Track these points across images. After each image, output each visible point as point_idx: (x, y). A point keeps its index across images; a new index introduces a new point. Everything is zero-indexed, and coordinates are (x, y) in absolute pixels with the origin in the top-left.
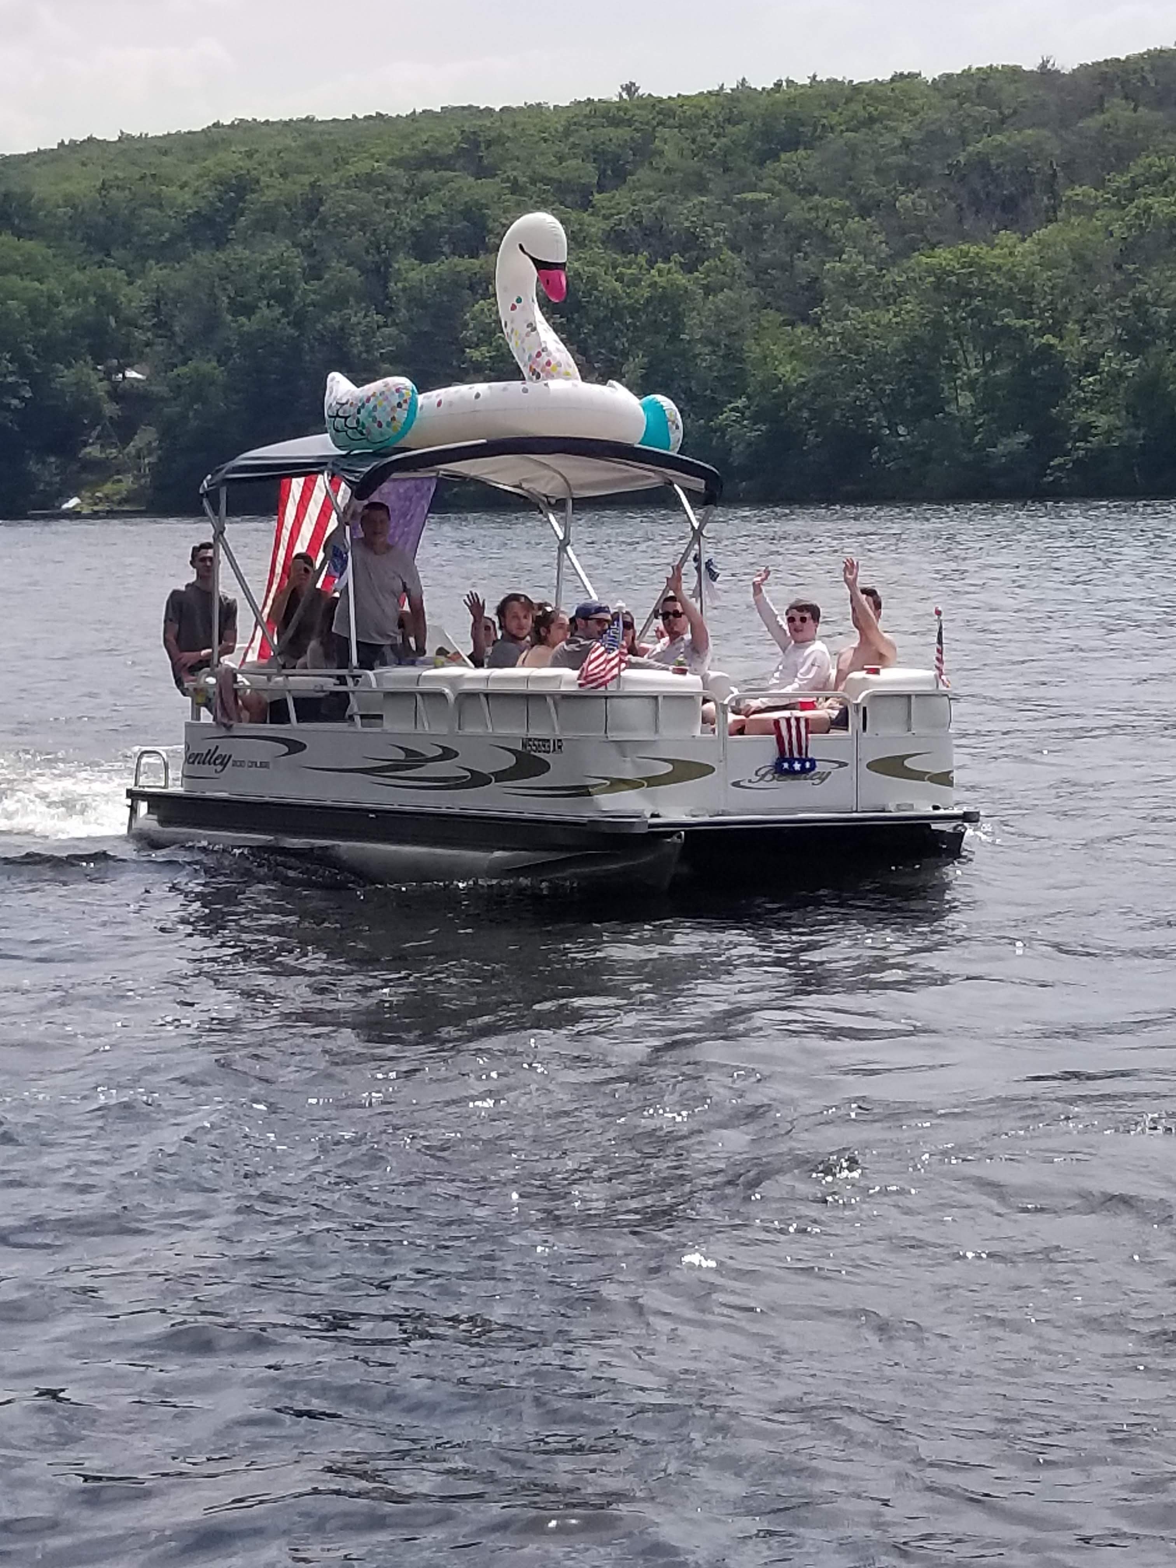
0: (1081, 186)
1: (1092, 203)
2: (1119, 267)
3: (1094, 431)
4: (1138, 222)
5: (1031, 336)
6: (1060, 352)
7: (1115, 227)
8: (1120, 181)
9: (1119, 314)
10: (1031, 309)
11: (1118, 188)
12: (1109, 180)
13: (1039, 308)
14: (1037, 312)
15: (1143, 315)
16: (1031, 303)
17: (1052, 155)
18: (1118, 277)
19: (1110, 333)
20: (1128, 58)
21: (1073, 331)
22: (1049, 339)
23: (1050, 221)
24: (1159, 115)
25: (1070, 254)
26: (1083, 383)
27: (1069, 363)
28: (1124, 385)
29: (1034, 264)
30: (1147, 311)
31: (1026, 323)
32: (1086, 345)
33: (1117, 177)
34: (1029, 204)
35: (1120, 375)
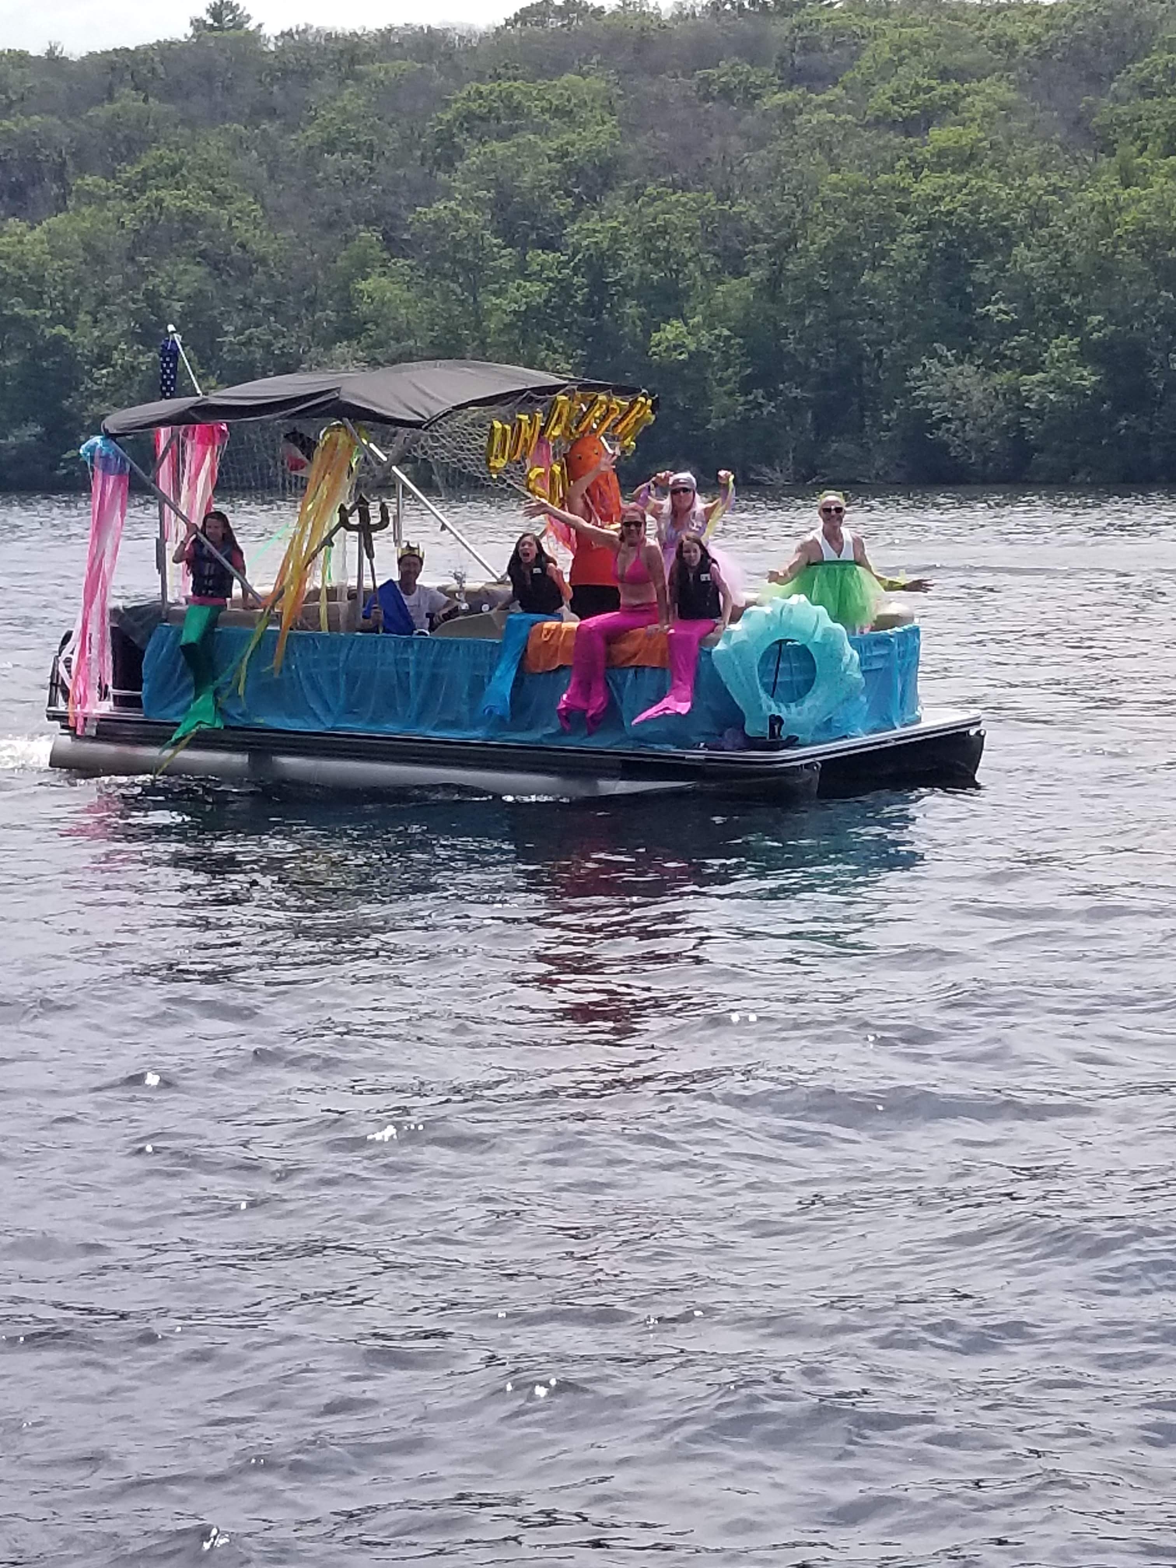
0: (91, 176)
1: (103, 193)
2: (132, 259)
4: (149, 215)
5: (42, 326)
6: (72, 343)
7: (126, 218)
8: (131, 172)
9: (133, 307)
10: (42, 298)
11: (130, 178)
12: (120, 171)
13: (50, 297)
14: (48, 302)
15: (156, 308)
16: (41, 293)
17: (62, 143)
18: (130, 269)
19: (122, 325)
20: (137, 48)
21: (85, 322)
22: (61, 330)
23: (61, 210)
24: (169, 107)
25: (80, 244)
26: (96, 376)
27: (82, 355)
28: (137, 379)
29: (44, 253)
30: (160, 304)
31: (37, 313)
32: (98, 337)
33: (128, 168)
34: (38, 192)
35: (133, 368)
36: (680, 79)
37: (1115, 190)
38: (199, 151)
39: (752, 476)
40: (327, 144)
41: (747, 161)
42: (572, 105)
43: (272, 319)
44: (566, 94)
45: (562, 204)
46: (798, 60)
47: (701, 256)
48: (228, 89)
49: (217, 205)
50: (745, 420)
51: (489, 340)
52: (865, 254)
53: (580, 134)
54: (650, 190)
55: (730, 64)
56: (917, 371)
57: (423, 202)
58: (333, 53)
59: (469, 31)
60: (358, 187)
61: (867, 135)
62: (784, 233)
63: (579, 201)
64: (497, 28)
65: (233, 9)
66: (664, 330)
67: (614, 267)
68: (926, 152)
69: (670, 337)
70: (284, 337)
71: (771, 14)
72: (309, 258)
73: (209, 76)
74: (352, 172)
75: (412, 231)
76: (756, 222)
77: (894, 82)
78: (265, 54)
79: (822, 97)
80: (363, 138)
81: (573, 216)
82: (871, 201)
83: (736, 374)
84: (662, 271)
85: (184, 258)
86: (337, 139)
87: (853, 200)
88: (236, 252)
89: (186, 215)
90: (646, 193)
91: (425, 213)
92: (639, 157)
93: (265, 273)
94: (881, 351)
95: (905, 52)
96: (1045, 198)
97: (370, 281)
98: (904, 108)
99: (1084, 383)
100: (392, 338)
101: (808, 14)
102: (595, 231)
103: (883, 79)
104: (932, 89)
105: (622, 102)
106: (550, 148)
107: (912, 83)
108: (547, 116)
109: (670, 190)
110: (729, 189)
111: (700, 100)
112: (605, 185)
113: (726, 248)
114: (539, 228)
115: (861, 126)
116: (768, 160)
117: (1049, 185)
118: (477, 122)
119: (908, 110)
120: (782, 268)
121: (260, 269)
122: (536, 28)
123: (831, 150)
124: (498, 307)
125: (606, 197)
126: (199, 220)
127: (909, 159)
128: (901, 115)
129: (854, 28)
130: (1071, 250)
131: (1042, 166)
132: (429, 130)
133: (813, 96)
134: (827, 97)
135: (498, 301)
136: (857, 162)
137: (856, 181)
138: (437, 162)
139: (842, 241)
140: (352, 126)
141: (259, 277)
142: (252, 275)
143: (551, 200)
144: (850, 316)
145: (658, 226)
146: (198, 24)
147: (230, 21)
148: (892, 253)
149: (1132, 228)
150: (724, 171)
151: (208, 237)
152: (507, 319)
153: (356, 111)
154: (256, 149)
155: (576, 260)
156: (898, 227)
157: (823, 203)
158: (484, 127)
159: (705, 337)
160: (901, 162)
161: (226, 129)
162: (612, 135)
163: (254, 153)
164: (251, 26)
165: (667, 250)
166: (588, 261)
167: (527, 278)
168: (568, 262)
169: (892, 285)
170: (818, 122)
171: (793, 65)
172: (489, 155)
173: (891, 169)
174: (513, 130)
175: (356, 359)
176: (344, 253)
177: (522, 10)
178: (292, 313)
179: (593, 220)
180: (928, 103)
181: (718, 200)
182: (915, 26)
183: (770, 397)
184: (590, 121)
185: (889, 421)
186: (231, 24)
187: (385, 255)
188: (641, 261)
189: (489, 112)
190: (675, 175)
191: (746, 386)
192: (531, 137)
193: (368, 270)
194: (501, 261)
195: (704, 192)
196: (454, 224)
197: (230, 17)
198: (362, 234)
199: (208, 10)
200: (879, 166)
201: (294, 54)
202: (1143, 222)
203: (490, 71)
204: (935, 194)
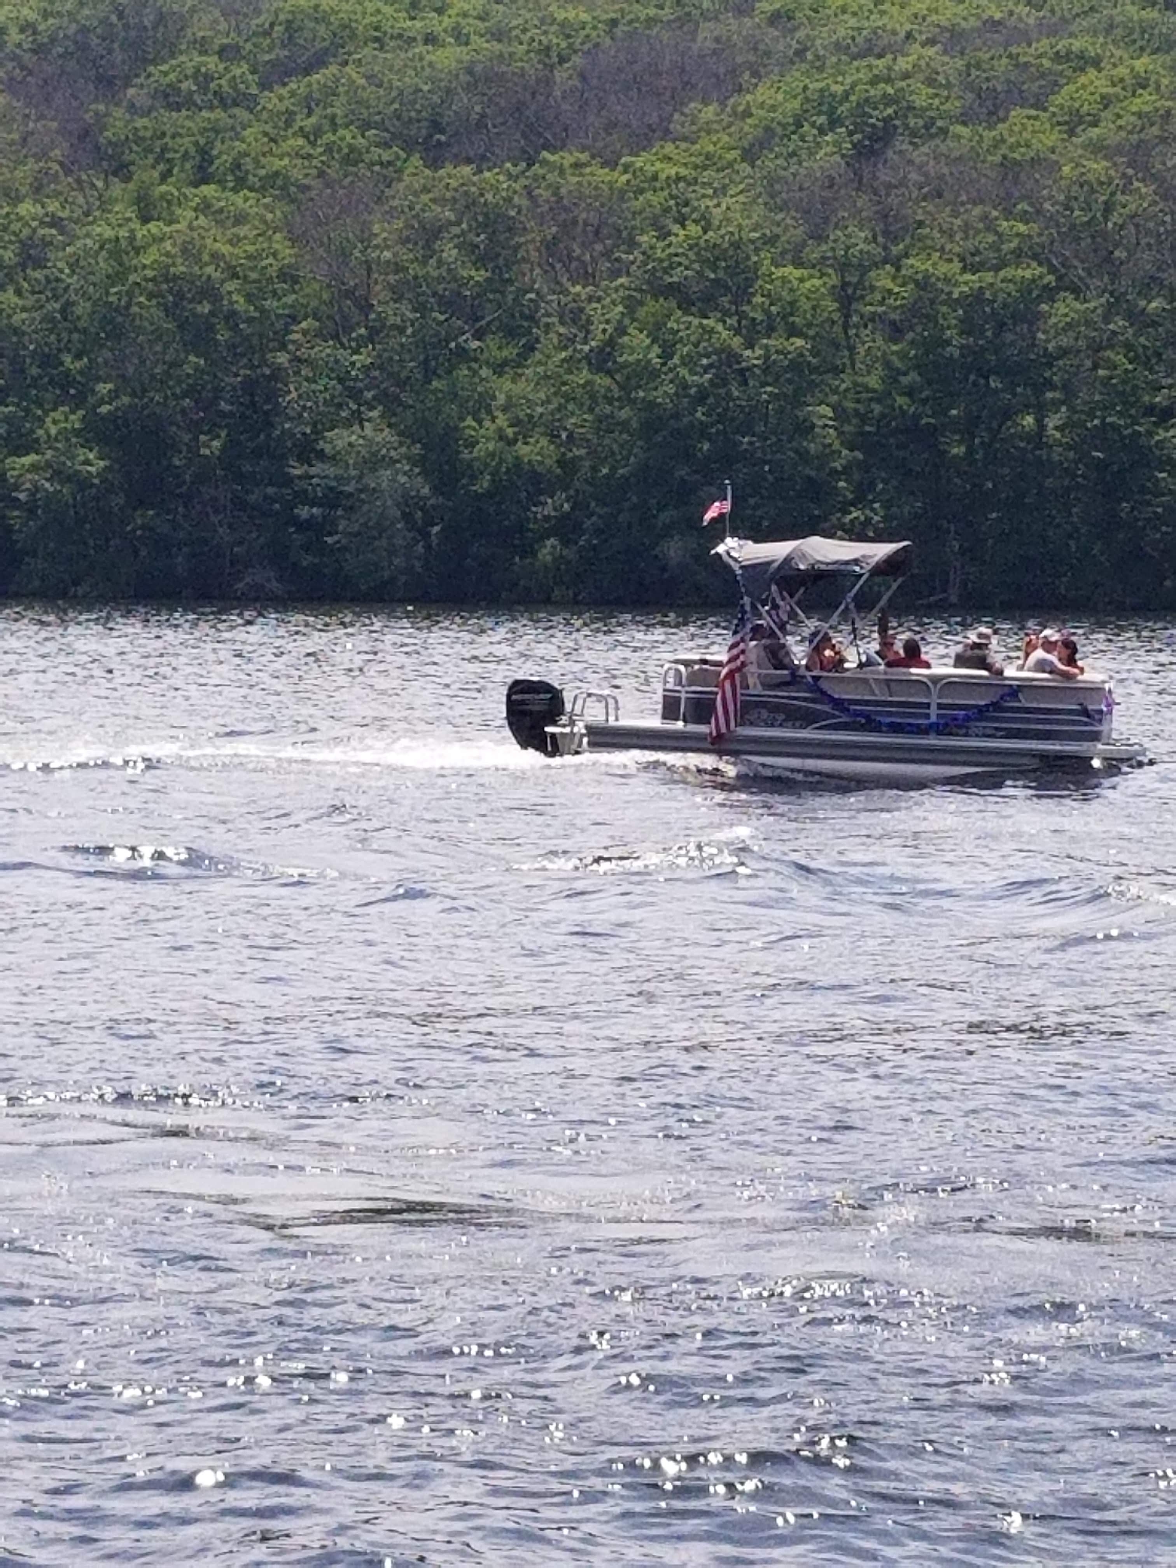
37: (132, 225)
96: (41, 232)
99: (89, 468)
117: (47, 215)
130: (74, 298)
131: (37, 189)
149: (150, 273)
202: (167, 267)
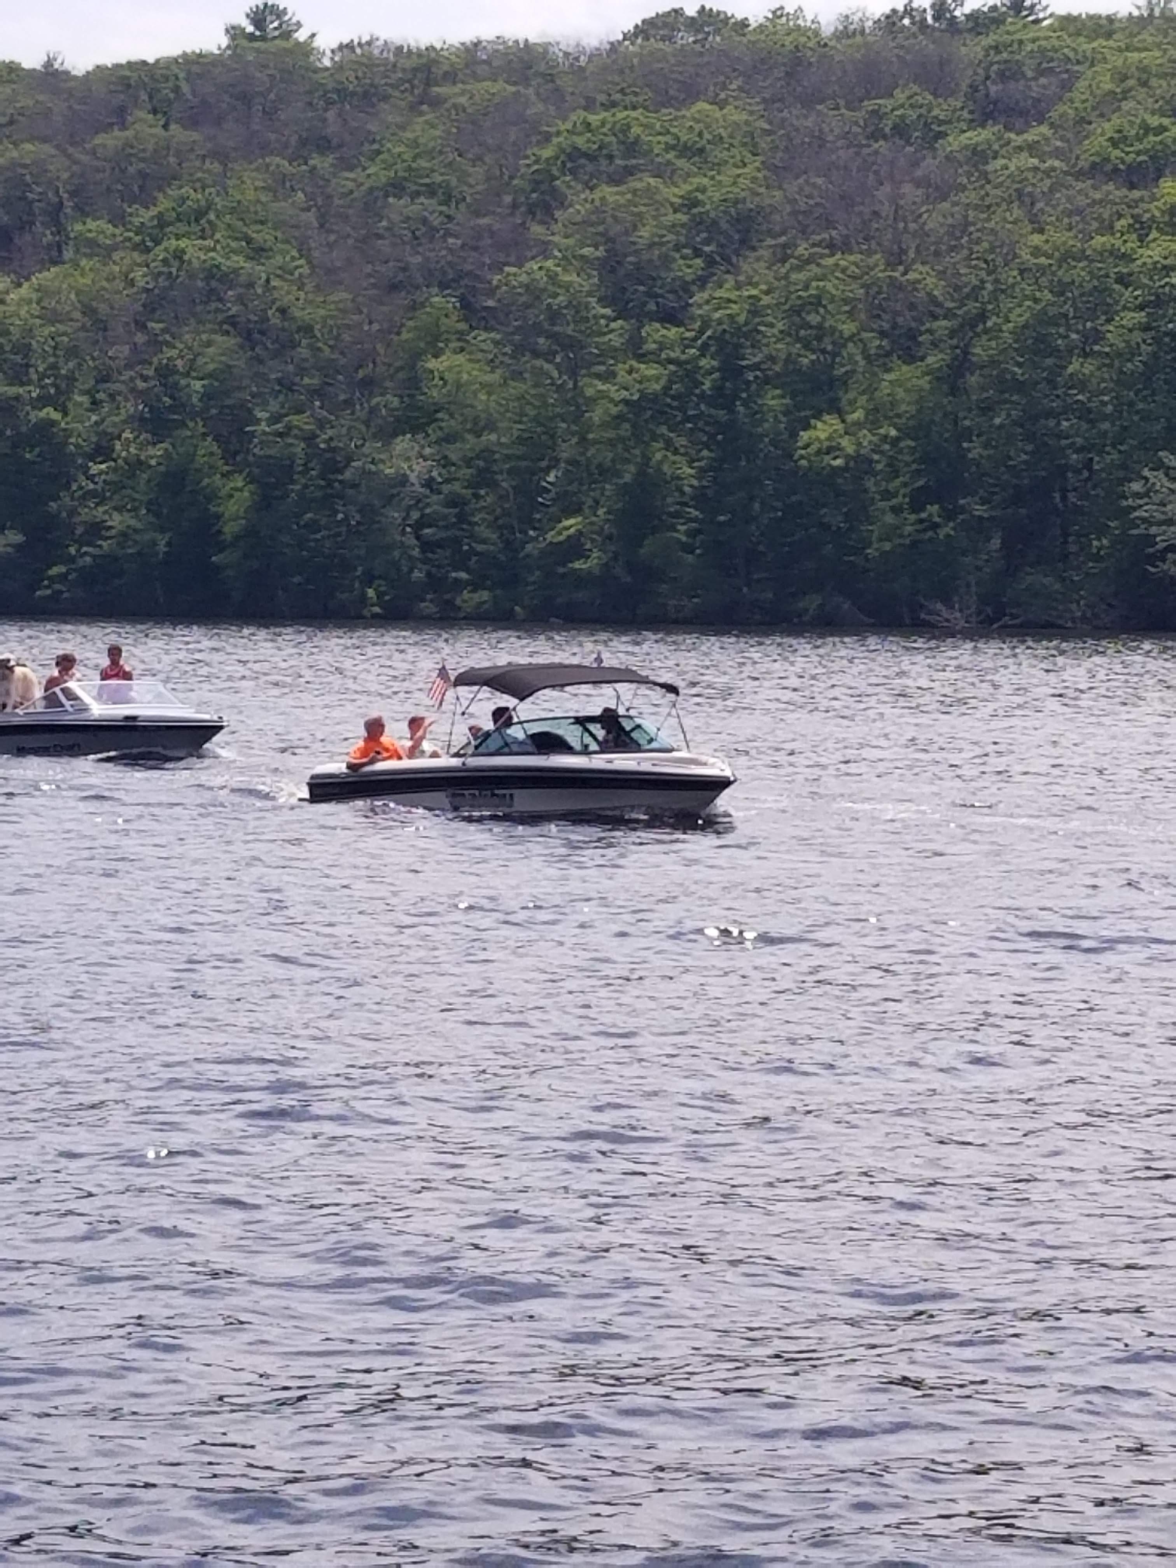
0: (94, 220)
1: (108, 242)
2: (141, 326)
3: (103, 532)
4: (165, 270)
5: (26, 408)
6: (65, 430)
7: (138, 274)
8: (145, 216)
9: (141, 385)
10: (27, 374)
11: (143, 224)
12: (131, 215)
13: (37, 372)
14: (34, 377)
15: (172, 390)
16: (28, 366)
17: (58, 178)
18: (140, 338)
19: (129, 407)
20: (157, 61)
21: (81, 404)
22: (50, 413)
23: (55, 263)
24: (195, 136)
25: (79, 305)
26: (92, 472)
27: (77, 446)
28: (145, 476)
29: (33, 316)
30: (176, 384)
31: (21, 390)
32: (96, 423)
33: (142, 211)
34: (28, 237)
35: (140, 462)
36: (843, 111)
38: (230, 190)
39: (923, 616)
40: (393, 185)
41: (925, 216)
42: (704, 142)
43: (317, 403)
44: (697, 127)
45: (690, 267)
46: (993, 89)
47: (865, 335)
48: (269, 114)
49: (252, 259)
50: (914, 544)
51: (591, 436)
52: (1074, 336)
53: (712, 178)
54: (802, 249)
55: (908, 93)
56: (1136, 486)
57: (512, 259)
58: (404, 70)
59: (578, 45)
60: (432, 239)
61: (1080, 185)
62: (973, 307)
63: (711, 262)
64: (612, 44)
65: (279, 13)
66: (815, 428)
67: (753, 346)
68: (1155, 209)
69: (823, 436)
70: (332, 427)
71: (959, 32)
72: (366, 328)
73: (245, 98)
74: (425, 221)
75: (498, 296)
76: (936, 293)
77: (1116, 120)
78: (316, 71)
79: (1025, 136)
80: (438, 179)
81: (702, 282)
82: (1083, 269)
83: (905, 485)
84: (814, 351)
85: (209, 326)
86: (405, 179)
87: (1060, 267)
88: (275, 320)
89: (212, 273)
90: (796, 254)
91: (515, 275)
92: (788, 208)
93: (310, 346)
94: (1091, 459)
95: (1131, 82)
97: (444, 358)
98: (1127, 153)
100: (469, 431)
101: (1008, 33)
102: (729, 301)
103: (1102, 115)
104: (1166, 129)
105: (769, 139)
106: (675, 195)
107: (1138, 121)
108: (671, 156)
109: (827, 251)
110: (903, 252)
111: (868, 138)
112: (743, 242)
113: (895, 326)
114: (657, 296)
115: (1071, 175)
116: (952, 216)
118: (583, 161)
119: (1133, 156)
120: (966, 353)
121: (304, 342)
122: (661, 45)
123: (1032, 204)
124: (604, 396)
125: (746, 257)
126: (228, 278)
127: (1132, 216)
128: (1123, 162)
129: (1066, 50)
132: (523, 170)
133: (1012, 136)
134: (1030, 137)
135: (604, 388)
136: (1066, 220)
137: (1064, 243)
138: (531, 212)
139: (1044, 319)
140: (423, 163)
141: (303, 352)
142: (294, 347)
143: (675, 260)
144: (1050, 414)
145: (810, 296)
146: (234, 32)
147: (276, 29)
148: (1109, 335)
150: (895, 229)
151: (240, 300)
152: (614, 410)
153: (432, 144)
154: (303, 190)
155: (705, 337)
156: (1117, 302)
157: (1022, 272)
158: (590, 168)
159: (867, 437)
160: (1123, 222)
161: (268, 166)
162: (754, 179)
163: (300, 194)
164: (301, 36)
165: (820, 327)
166: (720, 339)
167: (641, 357)
168: (695, 339)
169: (1106, 376)
170: (1018, 168)
171: (987, 95)
172: (597, 203)
173: (1110, 229)
174: (630, 171)
175: (422, 456)
176: (411, 323)
177: (644, 21)
178: (342, 397)
179: (727, 286)
180: (1159, 147)
181: (888, 264)
182: (1146, 49)
183: (949, 515)
184: (727, 162)
185: (1099, 549)
186: (277, 33)
187: (463, 326)
188: (788, 339)
189: (600, 148)
190: (834, 233)
191: (917, 504)
192: (652, 181)
193: (441, 345)
194: (611, 336)
195: (870, 253)
196: (550, 287)
197: (276, 24)
198: (436, 299)
199: (248, 16)
200: (1095, 225)
201: (355, 71)
203: (602, 98)
204: (1165, 262)
